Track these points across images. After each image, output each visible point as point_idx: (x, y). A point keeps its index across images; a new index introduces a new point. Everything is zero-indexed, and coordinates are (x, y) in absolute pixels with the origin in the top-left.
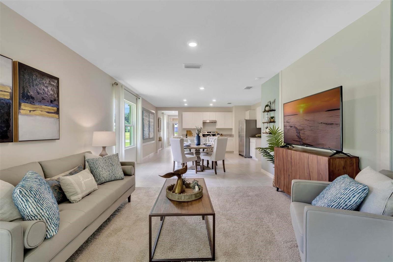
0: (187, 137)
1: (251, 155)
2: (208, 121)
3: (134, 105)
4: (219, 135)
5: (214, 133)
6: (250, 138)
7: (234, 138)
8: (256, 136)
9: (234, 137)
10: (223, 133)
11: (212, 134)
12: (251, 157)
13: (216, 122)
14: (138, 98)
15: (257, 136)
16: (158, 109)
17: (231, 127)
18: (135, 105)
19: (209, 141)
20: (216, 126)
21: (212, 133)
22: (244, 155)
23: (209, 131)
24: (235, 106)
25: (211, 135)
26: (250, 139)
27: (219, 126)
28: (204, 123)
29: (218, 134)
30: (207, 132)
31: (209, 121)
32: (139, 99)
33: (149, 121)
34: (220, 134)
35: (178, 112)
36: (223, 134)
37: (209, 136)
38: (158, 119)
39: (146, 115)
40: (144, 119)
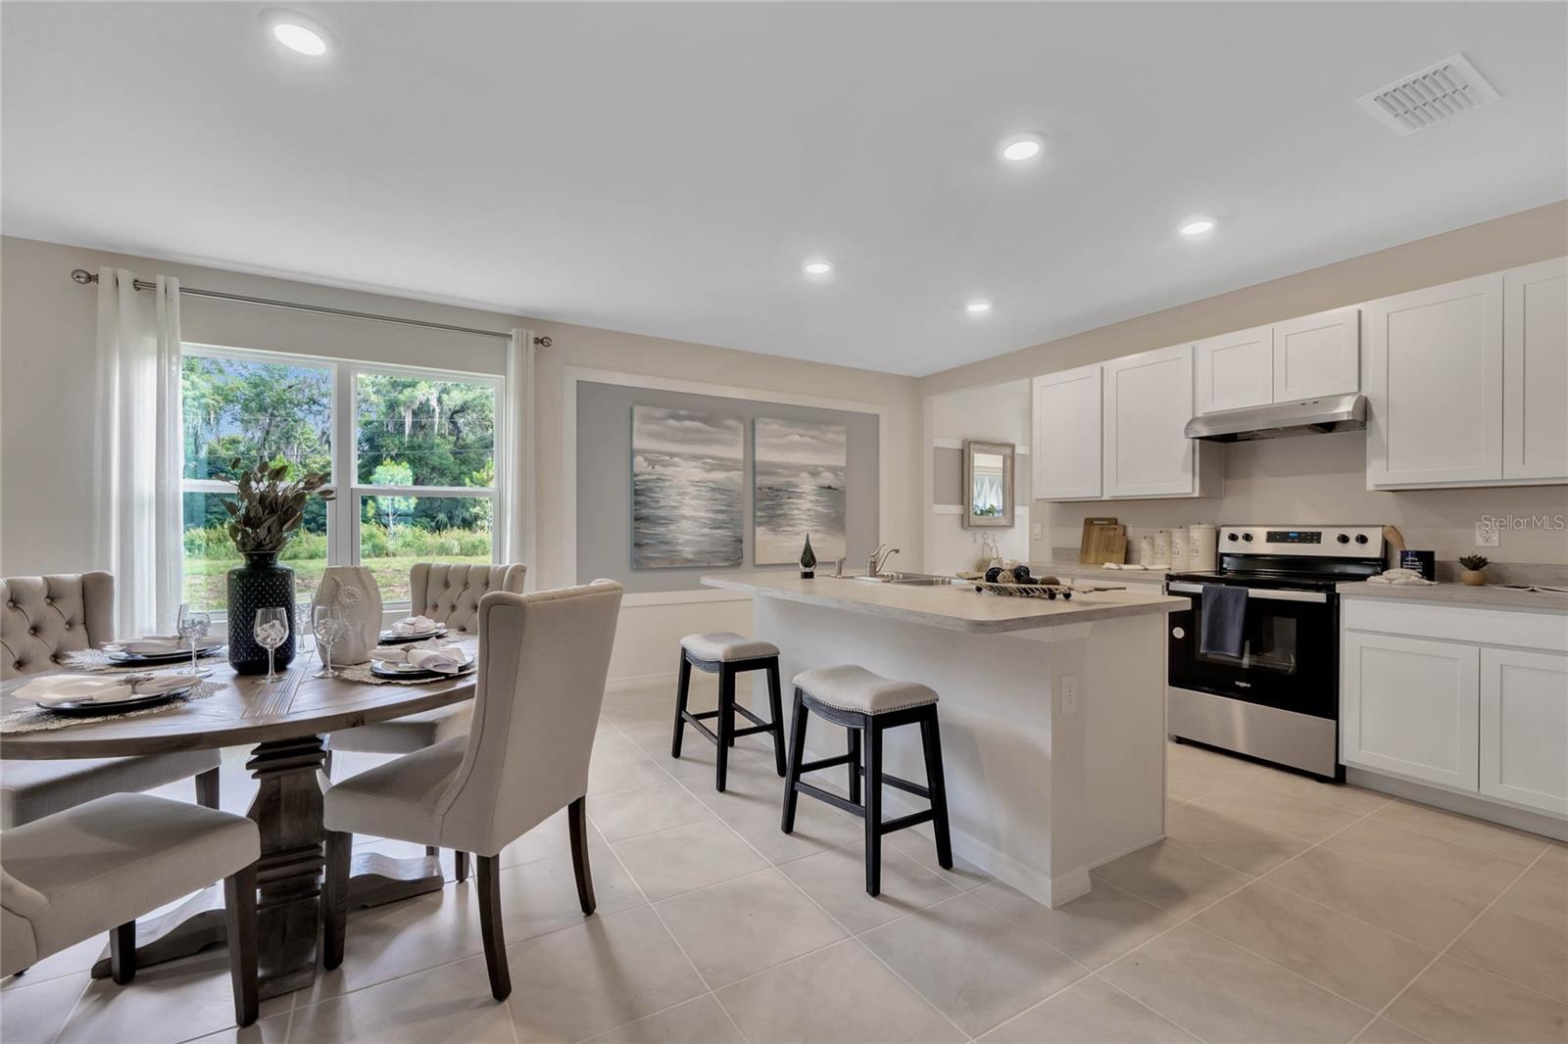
5: (1362, 540)
18: (503, 379)
20: (1365, 464)
29: (1404, 556)
30: (1272, 537)
38: (963, 450)
39: (686, 430)
40: (642, 452)
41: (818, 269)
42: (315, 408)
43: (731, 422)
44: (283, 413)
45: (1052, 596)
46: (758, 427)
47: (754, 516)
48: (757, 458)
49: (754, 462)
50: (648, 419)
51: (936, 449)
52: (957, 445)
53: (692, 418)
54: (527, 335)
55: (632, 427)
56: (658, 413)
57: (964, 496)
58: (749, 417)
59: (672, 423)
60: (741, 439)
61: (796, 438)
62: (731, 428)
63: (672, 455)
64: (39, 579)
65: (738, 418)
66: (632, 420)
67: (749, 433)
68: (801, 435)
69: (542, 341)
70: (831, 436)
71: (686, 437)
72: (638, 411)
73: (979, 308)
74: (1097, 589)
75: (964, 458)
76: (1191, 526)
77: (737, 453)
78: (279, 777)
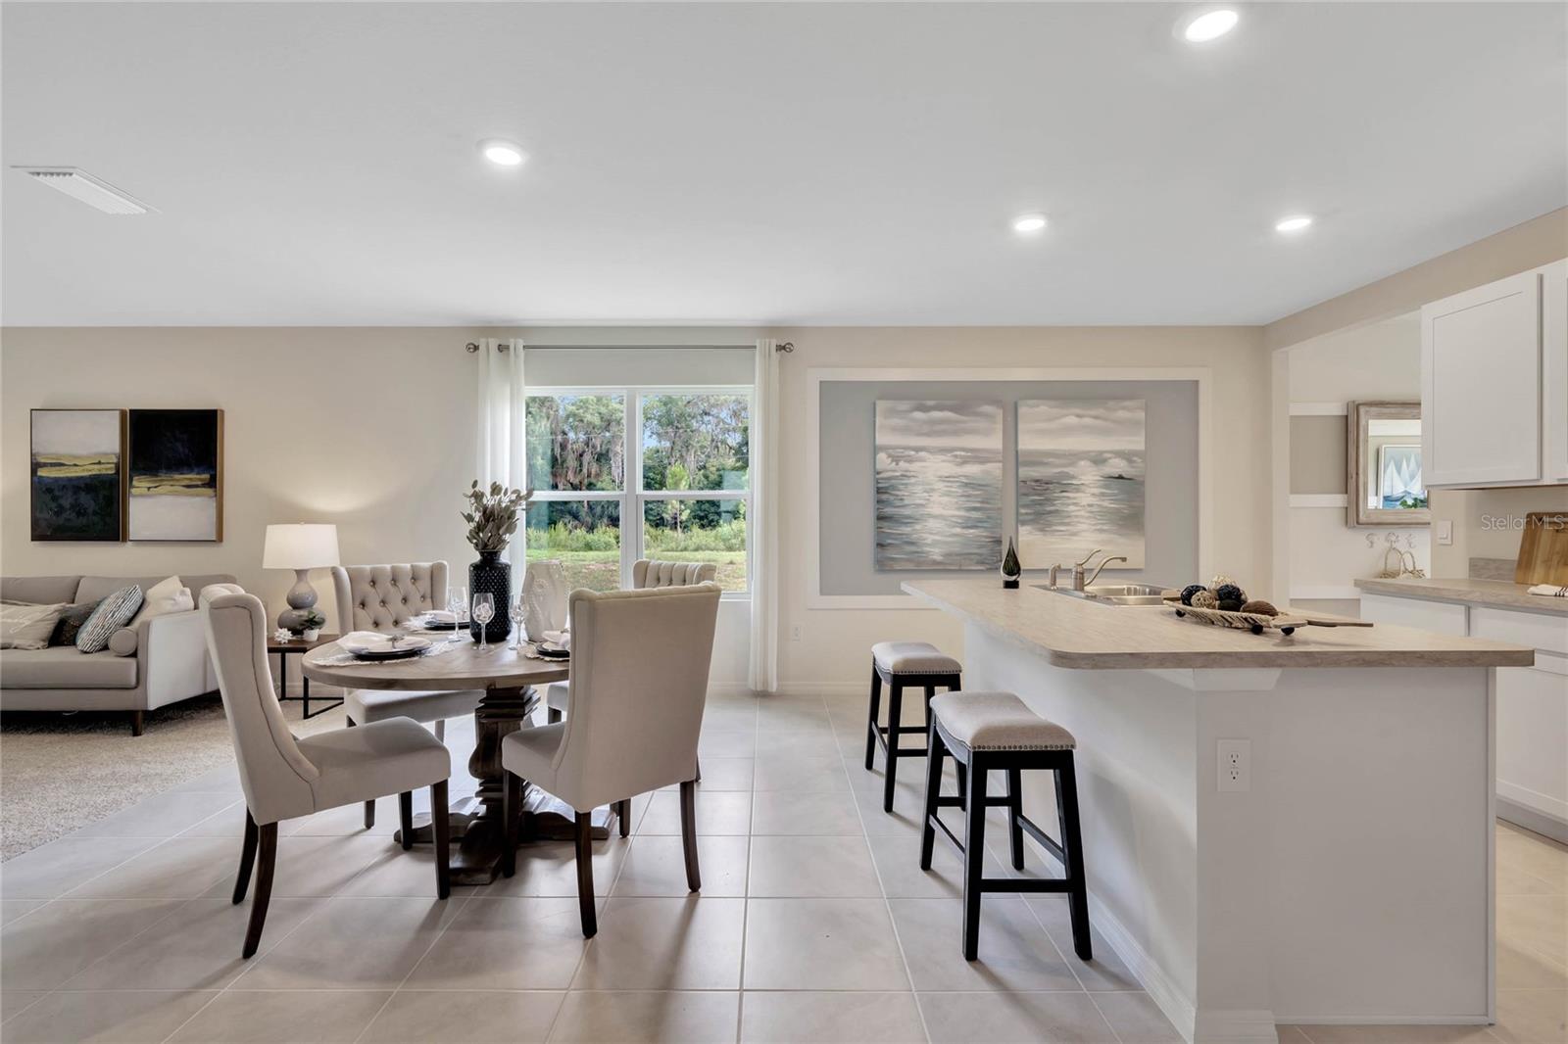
38: (1347, 416)
39: (933, 422)
40: (884, 448)
41: (1030, 226)
42: (706, 418)
43: (987, 409)
44: (684, 425)
45: (1257, 629)
46: (1022, 410)
47: (1017, 513)
48: (1021, 447)
49: (1017, 452)
50: (892, 412)
51: (1296, 420)
52: (1336, 409)
53: (941, 408)
54: (770, 344)
55: (875, 422)
56: (904, 406)
57: (1349, 481)
58: (1009, 401)
59: (918, 415)
60: (1000, 426)
61: (1072, 420)
62: (986, 416)
63: (917, 449)
64: (409, 566)
65: (996, 402)
66: (875, 417)
67: (1010, 419)
68: (1078, 416)
69: (784, 348)
70: (1122, 414)
71: (933, 429)
72: (881, 405)
73: (1294, 225)
74: (1310, 623)
75: (1349, 427)
77: (995, 442)
78: (497, 723)
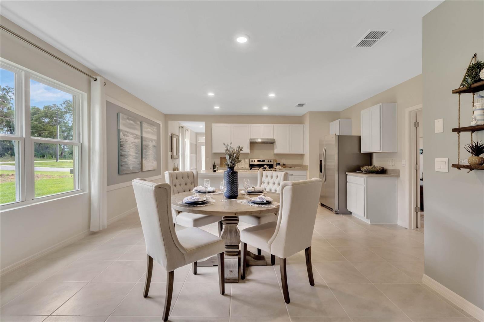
0: (215, 171)
1: (349, 209)
2: (259, 140)
3: (82, 94)
4: (279, 166)
5: (271, 161)
6: (347, 173)
7: (308, 172)
8: (361, 171)
9: (307, 169)
10: (287, 162)
11: (267, 165)
12: (351, 213)
13: (275, 142)
14: (92, 80)
15: (363, 169)
16: (168, 118)
17: (302, 152)
18: (85, 95)
19: (262, 182)
20: (273, 149)
21: (266, 163)
22: (336, 208)
23: (262, 158)
24: (309, 112)
25: (265, 166)
26: (348, 176)
27: (278, 149)
28: (252, 144)
29: (277, 164)
30: (258, 161)
31: (261, 139)
32: (96, 80)
33: (140, 137)
34: (281, 164)
35: (205, 124)
36: (286, 164)
37: (261, 168)
38: (171, 137)
39: (130, 124)
43: (138, 122)
46: (143, 125)
48: (143, 136)
50: (123, 119)
53: (131, 120)
55: (118, 121)
56: (126, 117)
57: (172, 149)
59: (128, 121)
60: (140, 128)
66: (119, 118)
70: (154, 130)
72: (121, 115)
75: (171, 139)
76: (246, 159)
77: (139, 133)
